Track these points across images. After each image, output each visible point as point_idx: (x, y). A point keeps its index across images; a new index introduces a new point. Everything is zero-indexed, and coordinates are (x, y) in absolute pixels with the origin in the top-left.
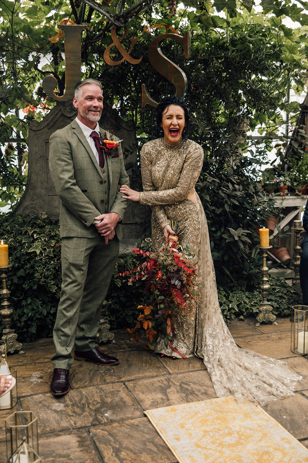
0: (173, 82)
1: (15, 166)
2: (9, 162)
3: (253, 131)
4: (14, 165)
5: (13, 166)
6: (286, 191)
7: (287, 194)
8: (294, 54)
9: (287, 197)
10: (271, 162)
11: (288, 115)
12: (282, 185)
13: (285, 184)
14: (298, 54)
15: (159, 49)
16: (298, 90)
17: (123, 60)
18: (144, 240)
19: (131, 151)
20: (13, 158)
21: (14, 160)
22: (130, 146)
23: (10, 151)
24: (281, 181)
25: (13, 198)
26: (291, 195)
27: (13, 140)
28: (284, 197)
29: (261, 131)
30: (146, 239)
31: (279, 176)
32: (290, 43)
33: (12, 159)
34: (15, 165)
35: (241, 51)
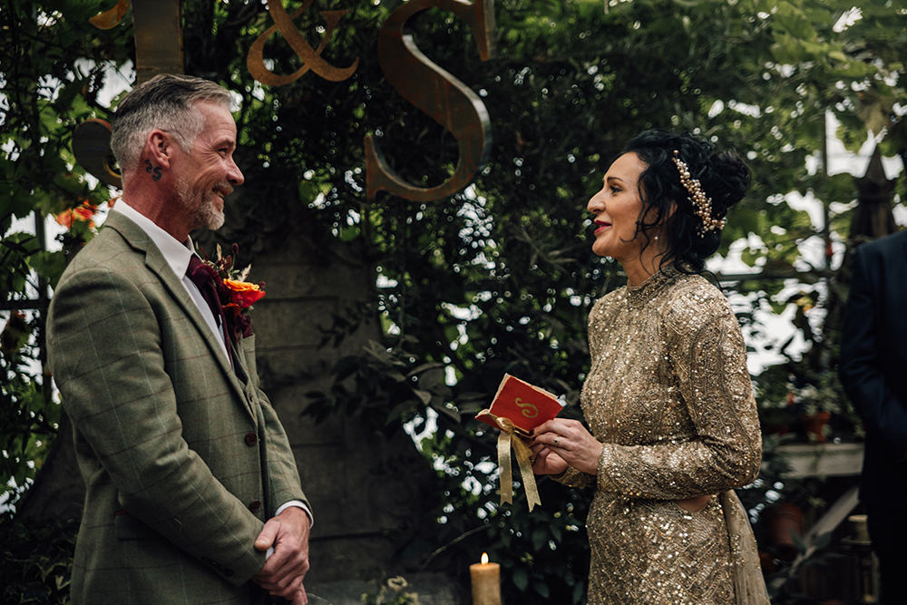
0: (449, 126)
1: (33, 378)
2: (14, 368)
3: (724, 256)
4: (27, 375)
5: (27, 379)
6: (826, 430)
7: (830, 439)
8: (805, 39)
9: (830, 447)
10: (778, 345)
11: (826, 210)
12: (812, 410)
13: (820, 410)
14: (812, 39)
15: (408, 40)
16: (848, 141)
17: (303, 71)
18: (386, 584)
19: (353, 323)
20: (26, 354)
21: (28, 360)
22: (349, 311)
23: (14, 334)
24: (807, 401)
25: (22, 470)
26: (843, 441)
27: (28, 304)
28: (819, 448)
29: (749, 257)
30: (390, 582)
31: (800, 384)
32: (789, 11)
33: (24, 358)
34: (32, 374)
35: (661, 37)
